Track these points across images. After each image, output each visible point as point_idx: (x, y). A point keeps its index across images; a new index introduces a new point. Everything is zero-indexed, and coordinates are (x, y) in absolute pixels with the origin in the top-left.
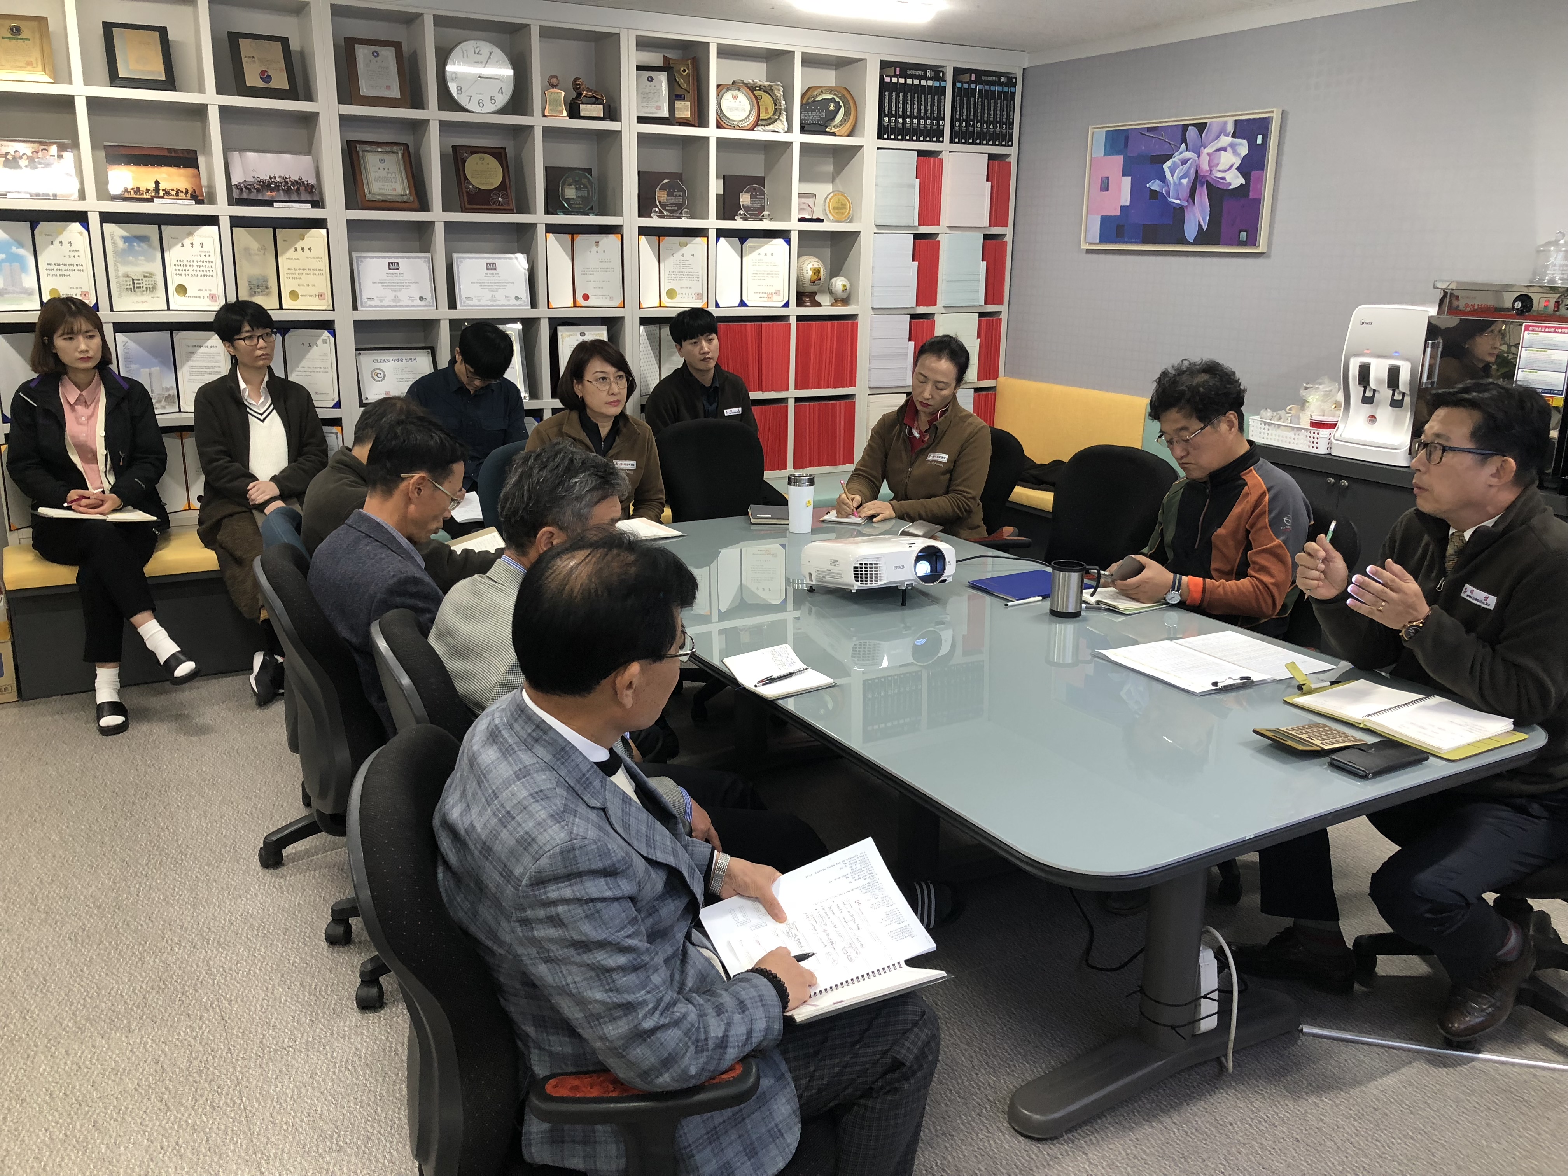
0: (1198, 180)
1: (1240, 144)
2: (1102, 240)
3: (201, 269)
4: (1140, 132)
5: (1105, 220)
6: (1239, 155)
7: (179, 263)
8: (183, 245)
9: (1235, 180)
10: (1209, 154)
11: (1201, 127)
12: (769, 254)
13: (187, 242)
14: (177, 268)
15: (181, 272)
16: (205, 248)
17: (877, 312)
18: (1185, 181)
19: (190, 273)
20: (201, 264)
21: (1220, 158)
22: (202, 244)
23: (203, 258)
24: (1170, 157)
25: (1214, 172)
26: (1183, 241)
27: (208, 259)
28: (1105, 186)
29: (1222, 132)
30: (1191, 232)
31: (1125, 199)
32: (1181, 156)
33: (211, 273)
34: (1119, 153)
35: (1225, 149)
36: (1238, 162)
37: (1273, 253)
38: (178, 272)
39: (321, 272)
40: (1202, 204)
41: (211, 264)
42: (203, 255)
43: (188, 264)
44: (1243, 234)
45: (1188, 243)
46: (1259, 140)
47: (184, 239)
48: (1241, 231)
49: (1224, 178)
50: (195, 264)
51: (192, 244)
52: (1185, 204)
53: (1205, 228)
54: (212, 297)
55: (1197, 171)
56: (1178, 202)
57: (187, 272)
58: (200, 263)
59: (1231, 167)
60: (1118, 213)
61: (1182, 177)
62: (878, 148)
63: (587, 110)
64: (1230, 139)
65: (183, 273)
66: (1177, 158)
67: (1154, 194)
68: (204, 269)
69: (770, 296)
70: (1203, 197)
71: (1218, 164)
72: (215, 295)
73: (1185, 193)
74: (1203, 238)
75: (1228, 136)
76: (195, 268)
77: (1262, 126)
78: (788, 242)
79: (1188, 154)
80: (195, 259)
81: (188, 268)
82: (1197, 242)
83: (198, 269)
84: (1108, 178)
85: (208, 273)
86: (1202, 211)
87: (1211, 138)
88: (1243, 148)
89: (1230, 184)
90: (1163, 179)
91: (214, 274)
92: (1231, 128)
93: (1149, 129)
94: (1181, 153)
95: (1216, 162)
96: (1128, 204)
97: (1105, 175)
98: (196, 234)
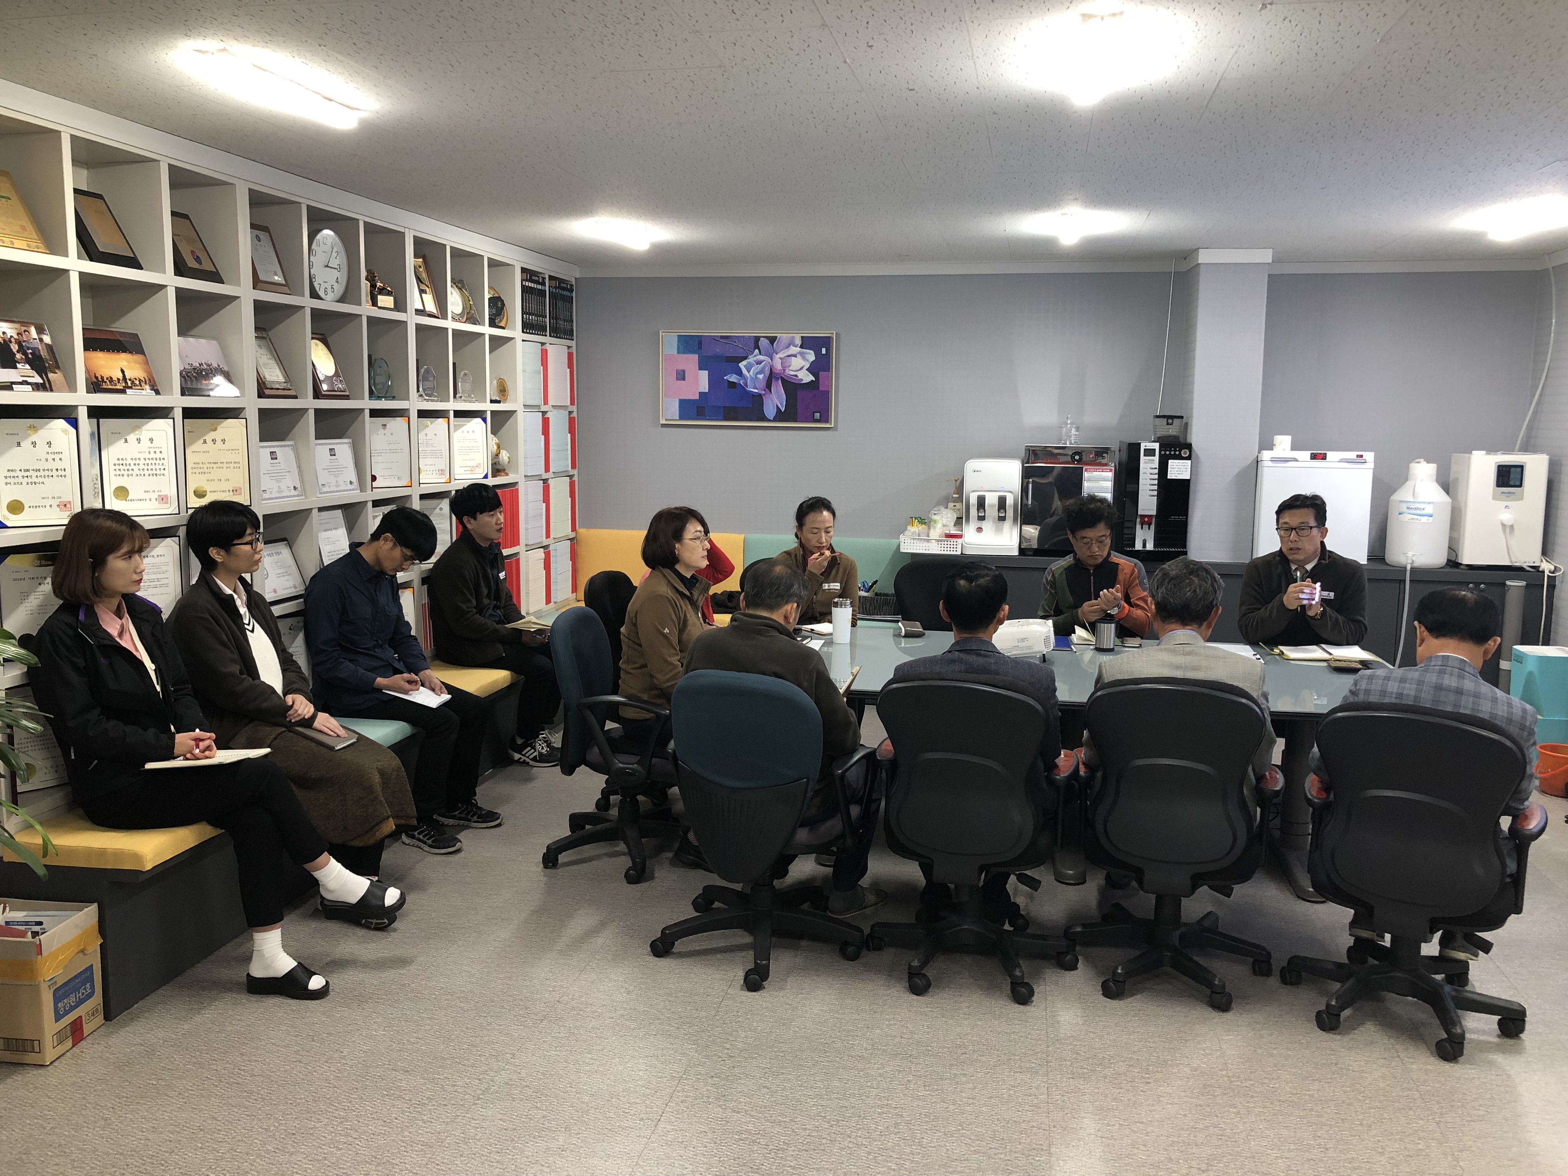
0: (772, 377)
1: (810, 354)
2: (682, 418)
3: (150, 467)
4: (714, 338)
5: (683, 403)
6: (807, 360)
7: (121, 463)
8: (126, 441)
9: (806, 377)
10: (781, 358)
11: (772, 340)
12: (471, 432)
13: (132, 438)
14: (117, 467)
15: (122, 472)
16: (155, 444)
17: (528, 479)
18: (761, 376)
19: (134, 473)
20: (150, 462)
21: (791, 362)
22: (151, 440)
23: (153, 455)
24: (745, 358)
25: (787, 371)
26: (764, 419)
27: (158, 455)
28: (681, 376)
29: (791, 343)
30: (770, 411)
31: (704, 387)
32: (755, 358)
33: (162, 472)
34: (694, 352)
35: (795, 356)
36: (807, 365)
37: (839, 427)
38: (118, 472)
39: (236, 465)
40: (778, 393)
41: (162, 461)
42: (152, 451)
43: (132, 463)
44: (817, 415)
45: (769, 420)
46: (824, 351)
47: (129, 433)
48: (814, 413)
49: (796, 376)
50: (142, 461)
51: (139, 440)
52: (764, 392)
53: (783, 410)
54: (163, 499)
55: (771, 370)
56: (756, 391)
57: (131, 472)
58: (148, 461)
59: (802, 368)
60: (697, 398)
61: (758, 373)
62: (523, 341)
63: (382, 301)
64: (798, 349)
65: (126, 473)
66: (751, 359)
67: (732, 385)
68: (154, 467)
69: (472, 470)
70: (778, 389)
71: (790, 366)
72: (167, 496)
73: (763, 384)
74: (780, 416)
75: (796, 346)
76: (142, 467)
77: (826, 342)
78: (485, 420)
79: (761, 358)
80: (142, 456)
81: (132, 467)
82: (775, 420)
83: (146, 467)
84: (684, 371)
85: (158, 472)
86: (779, 397)
87: (781, 348)
88: (811, 356)
89: (802, 380)
90: (739, 373)
91: (166, 472)
92: (798, 342)
93: (722, 337)
94: (755, 356)
95: (786, 364)
96: (707, 391)
97: (681, 368)
98: (143, 428)
